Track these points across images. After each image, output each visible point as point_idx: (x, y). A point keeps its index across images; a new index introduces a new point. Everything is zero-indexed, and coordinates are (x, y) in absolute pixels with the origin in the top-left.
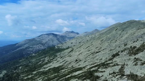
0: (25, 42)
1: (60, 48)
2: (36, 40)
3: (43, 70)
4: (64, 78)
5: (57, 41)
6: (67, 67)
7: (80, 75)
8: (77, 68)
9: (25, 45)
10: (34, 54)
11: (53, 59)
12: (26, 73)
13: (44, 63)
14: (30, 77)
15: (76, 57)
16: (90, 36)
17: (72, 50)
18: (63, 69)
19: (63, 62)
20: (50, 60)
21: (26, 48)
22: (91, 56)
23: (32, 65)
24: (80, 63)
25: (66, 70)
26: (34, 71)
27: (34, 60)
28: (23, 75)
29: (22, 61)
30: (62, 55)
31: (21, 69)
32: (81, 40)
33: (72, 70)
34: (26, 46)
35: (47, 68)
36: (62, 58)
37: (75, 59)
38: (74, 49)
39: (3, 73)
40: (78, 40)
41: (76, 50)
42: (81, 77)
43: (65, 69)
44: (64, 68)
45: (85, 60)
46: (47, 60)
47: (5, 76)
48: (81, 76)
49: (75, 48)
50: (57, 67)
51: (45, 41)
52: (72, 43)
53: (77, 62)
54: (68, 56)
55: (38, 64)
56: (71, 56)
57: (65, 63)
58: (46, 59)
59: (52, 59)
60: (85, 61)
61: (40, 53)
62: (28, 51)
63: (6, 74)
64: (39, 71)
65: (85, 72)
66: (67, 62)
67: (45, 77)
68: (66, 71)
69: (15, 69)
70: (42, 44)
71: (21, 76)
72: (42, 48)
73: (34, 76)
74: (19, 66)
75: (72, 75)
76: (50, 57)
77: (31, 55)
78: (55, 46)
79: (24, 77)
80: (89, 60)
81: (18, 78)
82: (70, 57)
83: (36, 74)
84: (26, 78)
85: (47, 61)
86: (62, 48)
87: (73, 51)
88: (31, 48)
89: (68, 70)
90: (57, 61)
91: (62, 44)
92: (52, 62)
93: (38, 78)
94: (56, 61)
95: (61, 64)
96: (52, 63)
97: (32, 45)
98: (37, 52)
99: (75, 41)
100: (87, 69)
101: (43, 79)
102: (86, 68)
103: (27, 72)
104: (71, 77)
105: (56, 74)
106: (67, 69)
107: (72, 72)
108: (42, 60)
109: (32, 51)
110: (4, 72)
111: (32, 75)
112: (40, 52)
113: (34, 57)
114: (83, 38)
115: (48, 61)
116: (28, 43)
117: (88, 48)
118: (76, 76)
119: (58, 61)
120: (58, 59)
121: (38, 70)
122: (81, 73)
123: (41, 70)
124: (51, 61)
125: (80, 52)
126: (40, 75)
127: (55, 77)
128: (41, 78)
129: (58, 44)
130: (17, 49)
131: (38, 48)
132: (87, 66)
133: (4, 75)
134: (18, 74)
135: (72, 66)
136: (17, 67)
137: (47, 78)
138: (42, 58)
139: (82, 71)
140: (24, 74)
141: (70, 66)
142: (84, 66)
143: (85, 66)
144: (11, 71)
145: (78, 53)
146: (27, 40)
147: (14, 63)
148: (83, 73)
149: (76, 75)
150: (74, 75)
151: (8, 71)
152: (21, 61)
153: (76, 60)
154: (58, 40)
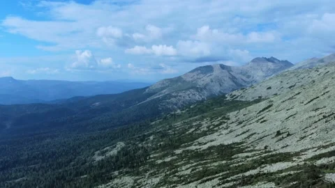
0: (163, 84)
1: (238, 99)
2: (184, 81)
3: (198, 147)
4: (241, 175)
5: (232, 83)
6: (252, 148)
7: (283, 174)
8: (278, 152)
9: (162, 90)
10: (179, 111)
11: (221, 124)
12: (163, 150)
13: (199, 132)
14: (168, 159)
15: (279, 123)
16: (321, 71)
17: (270, 106)
18: (241, 151)
19: (243, 133)
20: (212, 127)
21: (165, 97)
22: (322, 125)
23: (175, 134)
24: (288, 141)
25: (249, 154)
26: (177, 148)
27: (178, 124)
28: (155, 153)
29: (155, 124)
30: (241, 117)
31: (152, 141)
32: (295, 79)
33: (264, 158)
34: (166, 92)
35: (205, 144)
36: (240, 123)
37: (276, 131)
38: (275, 104)
39: (118, 146)
40: (285, 82)
41: (279, 106)
42: (285, 180)
43: (246, 152)
44: (244, 149)
45: (303, 135)
46: (207, 125)
47: (122, 153)
48: (284, 177)
49: (277, 101)
50: (228, 145)
51: (202, 82)
52: (270, 88)
53: (281, 136)
54: (257, 121)
55: (187, 133)
56: (264, 121)
57: (248, 137)
58: (204, 122)
59: (217, 126)
60: (302, 138)
61: (193, 109)
62: (168, 103)
63: (123, 149)
64: (187, 148)
65: (298, 167)
66: (252, 134)
67: (198, 165)
68: (248, 157)
69: (142, 141)
70: (197, 89)
71: (151, 156)
72: (198, 97)
73: (177, 159)
74: (150, 135)
75: (262, 170)
76: (212, 119)
77: (173, 113)
78: (226, 96)
79: (157, 158)
80: (315, 135)
81: (146, 159)
82: (262, 122)
83: (181, 154)
84: (160, 162)
85: (205, 129)
86: (243, 100)
87: (270, 109)
88: (175, 97)
89: (254, 155)
90: (229, 130)
91: (242, 89)
92: (217, 131)
93: (185, 164)
94: (226, 131)
95: (238, 140)
96: (216, 134)
97: (176, 92)
98: (186, 106)
99: (279, 82)
100: (305, 160)
101: (193, 170)
102: (304, 157)
103: (163, 148)
104: (258, 175)
105: (224, 162)
106: (253, 153)
107: (263, 163)
108: (194, 124)
109: (176, 104)
110: (121, 145)
111: (173, 156)
112: (191, 107)
113: (179, 116)
114: (302, 76)
115: (208, 127)
116: (168, 86)
117: (315, 101)
118: (272, 174)
119: (231, 132)
120: (231, 125)
121: (186, 146)
122: (286, 170)
123: (193, 148)
124: (215, 129)
125: (290, 113)
126: (189, 159)
127: (221, 169)
128: (191, 167)
129: (233, 90)
130: (148, 99)
131: (187, 98)
132: (306, 150)
133: (119, 152)
134: (146, 151)
135: (266, 148)
136: (145, 136)
137: (201, 169)
138: (196, 120)
139: (290, 164)
140: (157, 153)
141: (261, 146)
142: (298, 149)
143: (302, 151)
144: (134, 144)
145: (284, 115)
146: (165, 80)
147: (140, 126)
148: (292, 168)
149: (272, 171)
150: (266, 172)
151: (128, 144)
152: (153, 123)
153: (278, 133)
154: (234, 81)
